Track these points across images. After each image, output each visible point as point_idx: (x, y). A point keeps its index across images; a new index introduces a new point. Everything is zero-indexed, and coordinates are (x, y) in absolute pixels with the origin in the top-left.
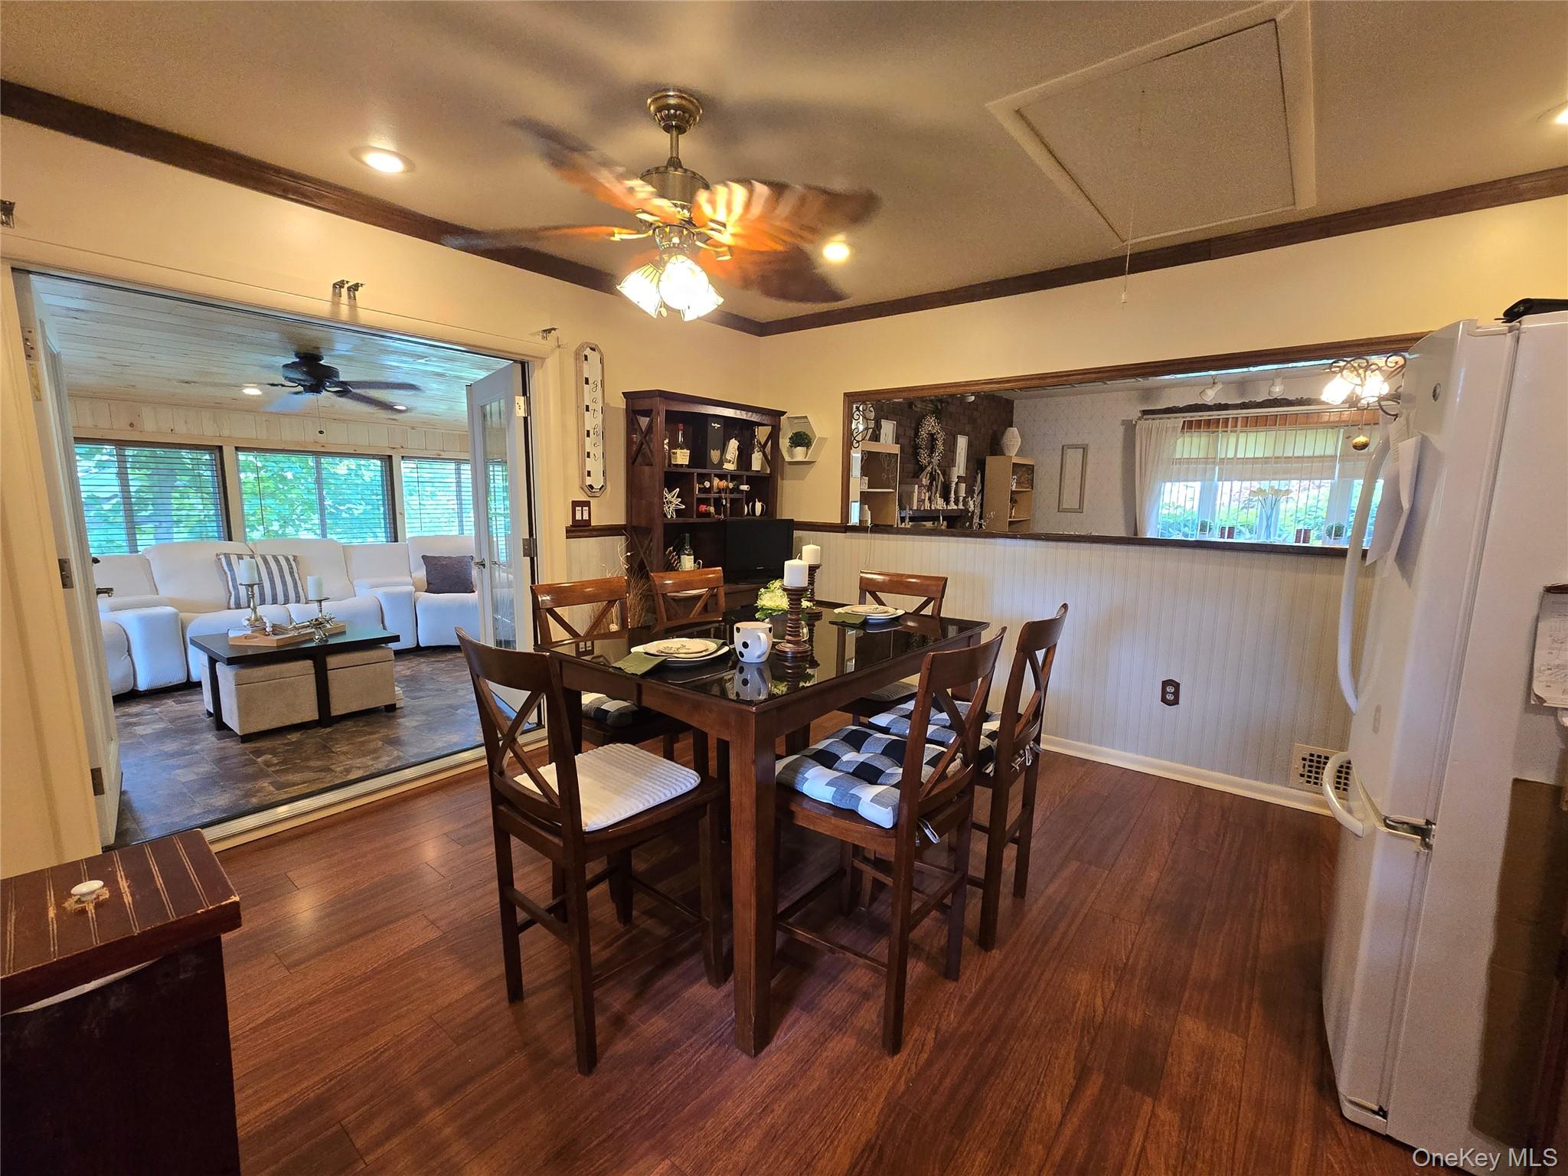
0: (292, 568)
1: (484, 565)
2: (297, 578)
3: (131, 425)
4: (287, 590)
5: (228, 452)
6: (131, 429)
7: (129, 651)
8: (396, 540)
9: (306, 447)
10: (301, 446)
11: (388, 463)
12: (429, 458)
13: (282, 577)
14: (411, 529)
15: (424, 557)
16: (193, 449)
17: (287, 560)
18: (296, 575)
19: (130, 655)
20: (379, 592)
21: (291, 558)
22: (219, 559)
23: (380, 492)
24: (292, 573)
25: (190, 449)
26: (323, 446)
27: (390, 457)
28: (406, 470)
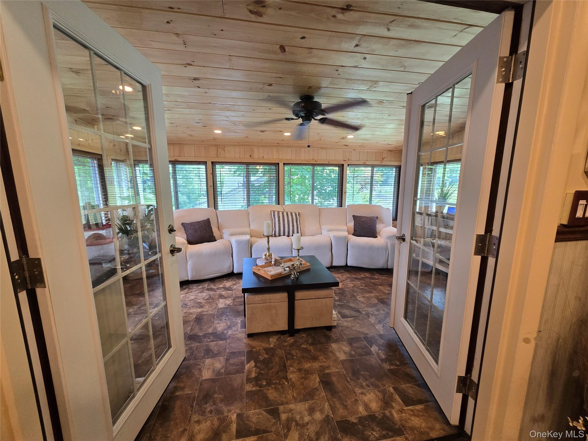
0: (297, 219)
1: (404, 240)
2: (299, 224)
3: (250, 156)
4: (294, 229)
5: (281, 165)
6: (250, 157)
7: (232, 255)
8: (341, 206)
9: (309, 162)
10: (307, 161)
11: (341, 168)
12: (360, 165)
13: (293, 223)
14: (348, 201)
15: (353, 216)
16: (270, 165)
17: (296, 215)
18: (298, 222)
19: (232, 257)
20: (332, 234)
21: (297, 214)
22: (271, 213)
23: (337, 182)
24: (297, 221)
25: (269, 165)
26: (316, 161)
27: (343, 165)
28: (348, 172)
